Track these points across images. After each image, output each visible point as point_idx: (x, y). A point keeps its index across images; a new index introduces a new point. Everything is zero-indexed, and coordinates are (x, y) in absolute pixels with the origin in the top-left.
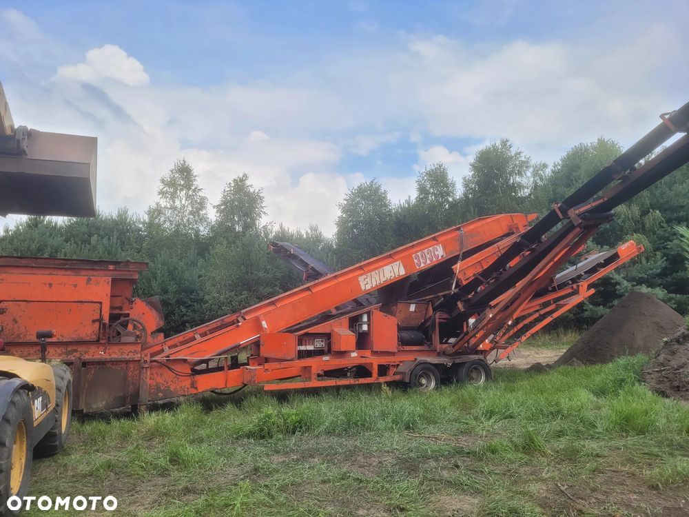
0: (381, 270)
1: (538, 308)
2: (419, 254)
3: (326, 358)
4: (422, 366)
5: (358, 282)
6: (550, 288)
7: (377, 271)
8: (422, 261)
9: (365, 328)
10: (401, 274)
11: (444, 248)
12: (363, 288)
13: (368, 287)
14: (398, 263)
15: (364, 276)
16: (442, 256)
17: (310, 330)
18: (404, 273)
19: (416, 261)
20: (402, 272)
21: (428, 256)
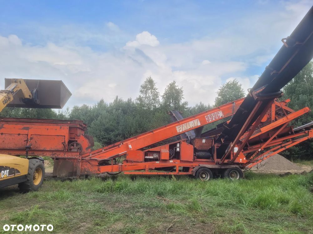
0: (188, 123)
1: (281, 143)
2: (209, 115)
3: (157, 162)
4: (203, 169)
5: (176, 129)
6: (290, 133)
7: (186, 124)
8: (210, 119)
9: (178, 149)
10: (198, 125)
11: (223, 112)
12: (178, 132)
13: (181, 131)
14: (197, 120)
15: (179, 126)
16: (222, 116)
17: (151, 150)
18: (200, 125)
19: (207, 119)
20: (199, 124)
21: (213, 117)
